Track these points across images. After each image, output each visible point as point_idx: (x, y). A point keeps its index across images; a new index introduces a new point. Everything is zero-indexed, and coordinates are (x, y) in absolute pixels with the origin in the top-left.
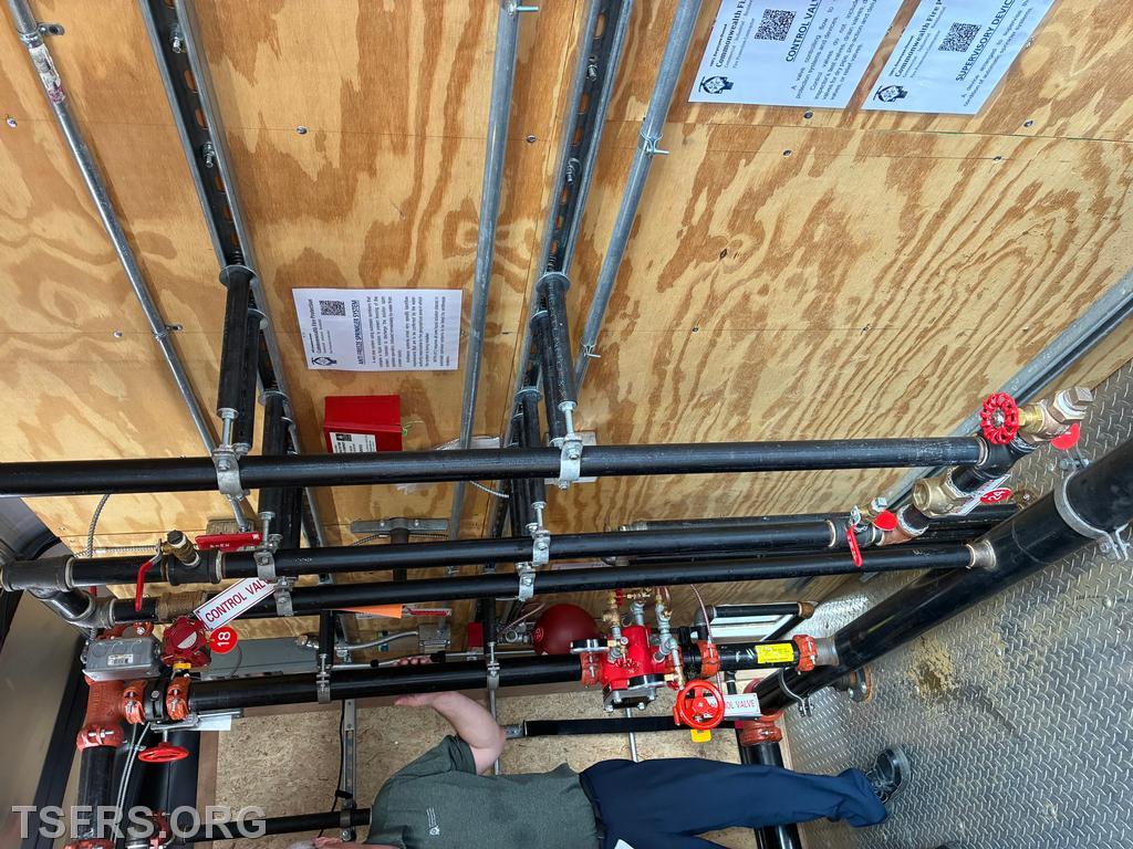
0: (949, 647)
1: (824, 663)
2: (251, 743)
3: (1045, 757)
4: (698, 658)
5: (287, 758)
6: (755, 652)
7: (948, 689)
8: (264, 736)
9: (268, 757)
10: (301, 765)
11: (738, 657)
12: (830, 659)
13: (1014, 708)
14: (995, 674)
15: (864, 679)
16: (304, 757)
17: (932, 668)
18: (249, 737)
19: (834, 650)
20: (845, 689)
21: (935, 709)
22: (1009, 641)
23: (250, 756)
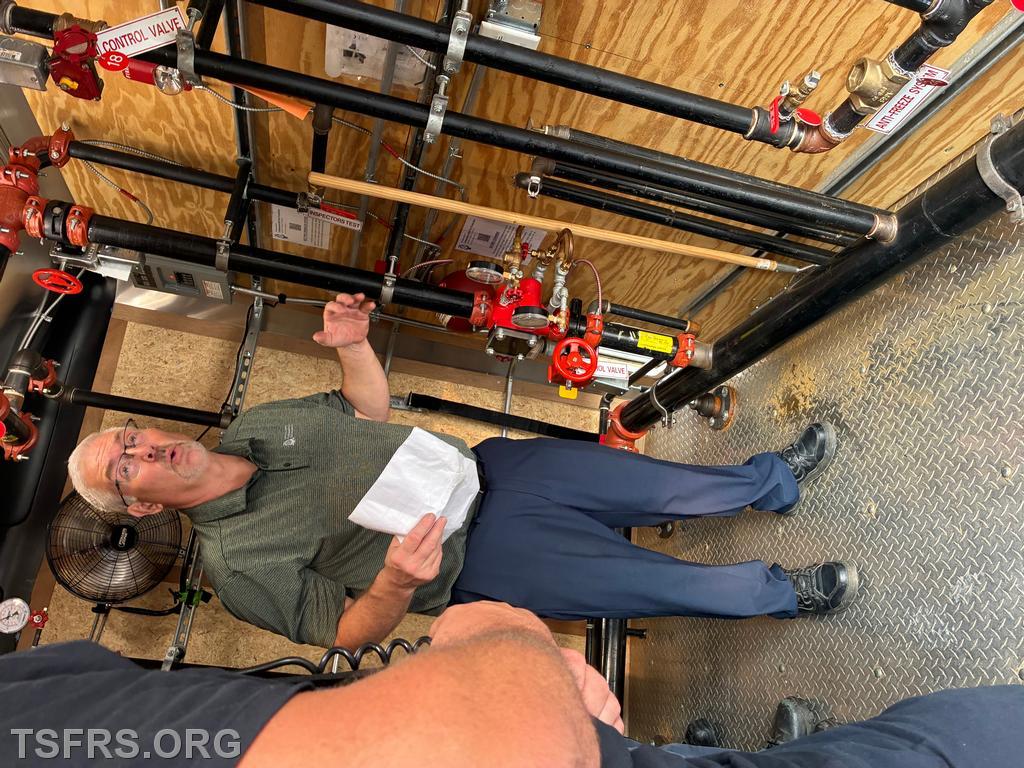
0: (817, 371)
1: (698, 364)
2: (153, 350)
3: (879, 460)
4: (583, 328)
5: (184, 371)
6: (637, 337)
7: (805, 409)
8: (168, 347)
9: (168, 366)
10: (197, 381)
11: (620, 336)
12: (704, 361)
13: (861, 420)
14: (853, 389)
15: (727, 408)
16: (200, 375)
17: (795, 391)
18: (152, 344)
19: (711, 355)
20: (709, 415)
21: (786, 429)
22: (877, 357)
23: (150, 360)
